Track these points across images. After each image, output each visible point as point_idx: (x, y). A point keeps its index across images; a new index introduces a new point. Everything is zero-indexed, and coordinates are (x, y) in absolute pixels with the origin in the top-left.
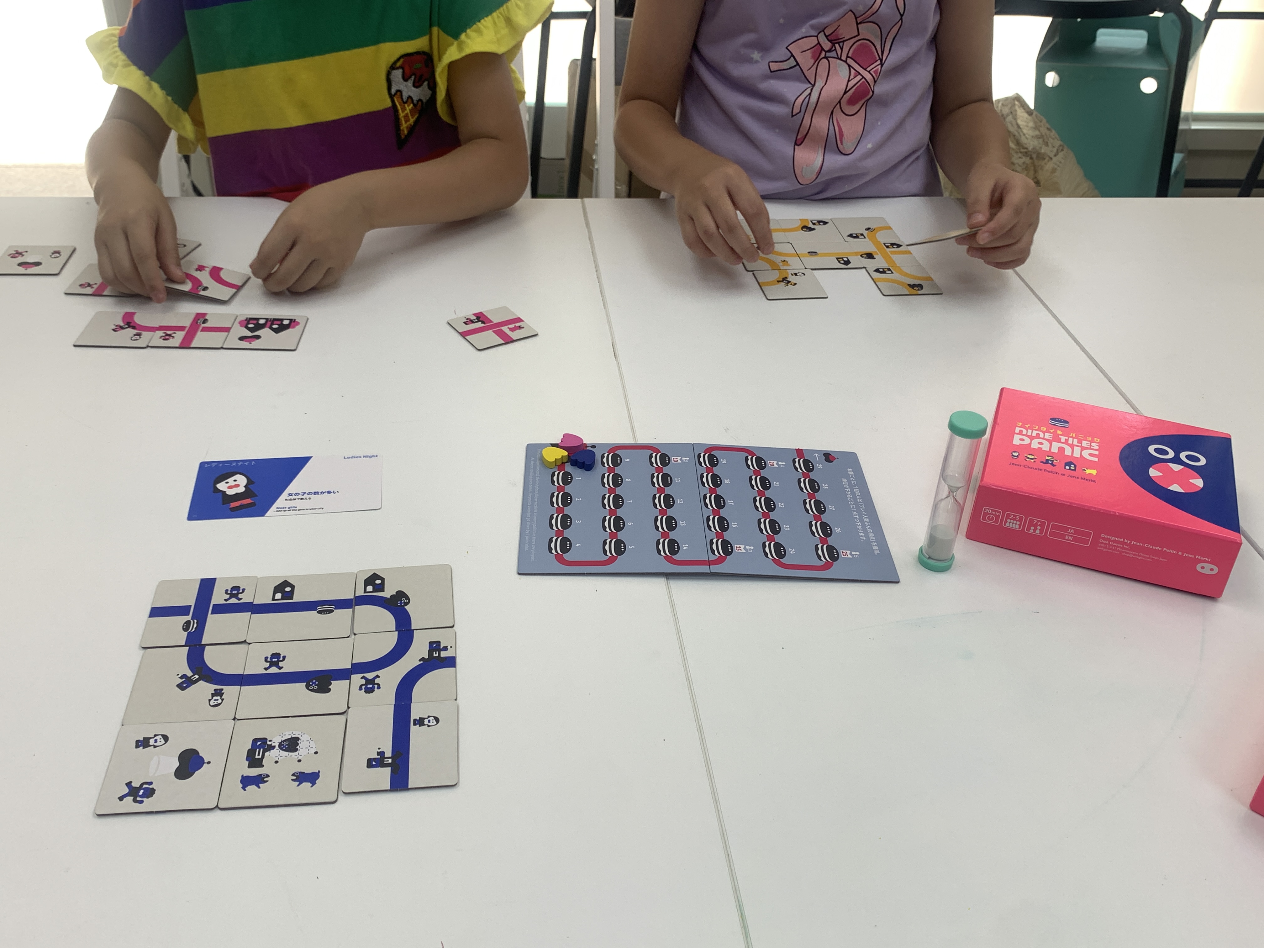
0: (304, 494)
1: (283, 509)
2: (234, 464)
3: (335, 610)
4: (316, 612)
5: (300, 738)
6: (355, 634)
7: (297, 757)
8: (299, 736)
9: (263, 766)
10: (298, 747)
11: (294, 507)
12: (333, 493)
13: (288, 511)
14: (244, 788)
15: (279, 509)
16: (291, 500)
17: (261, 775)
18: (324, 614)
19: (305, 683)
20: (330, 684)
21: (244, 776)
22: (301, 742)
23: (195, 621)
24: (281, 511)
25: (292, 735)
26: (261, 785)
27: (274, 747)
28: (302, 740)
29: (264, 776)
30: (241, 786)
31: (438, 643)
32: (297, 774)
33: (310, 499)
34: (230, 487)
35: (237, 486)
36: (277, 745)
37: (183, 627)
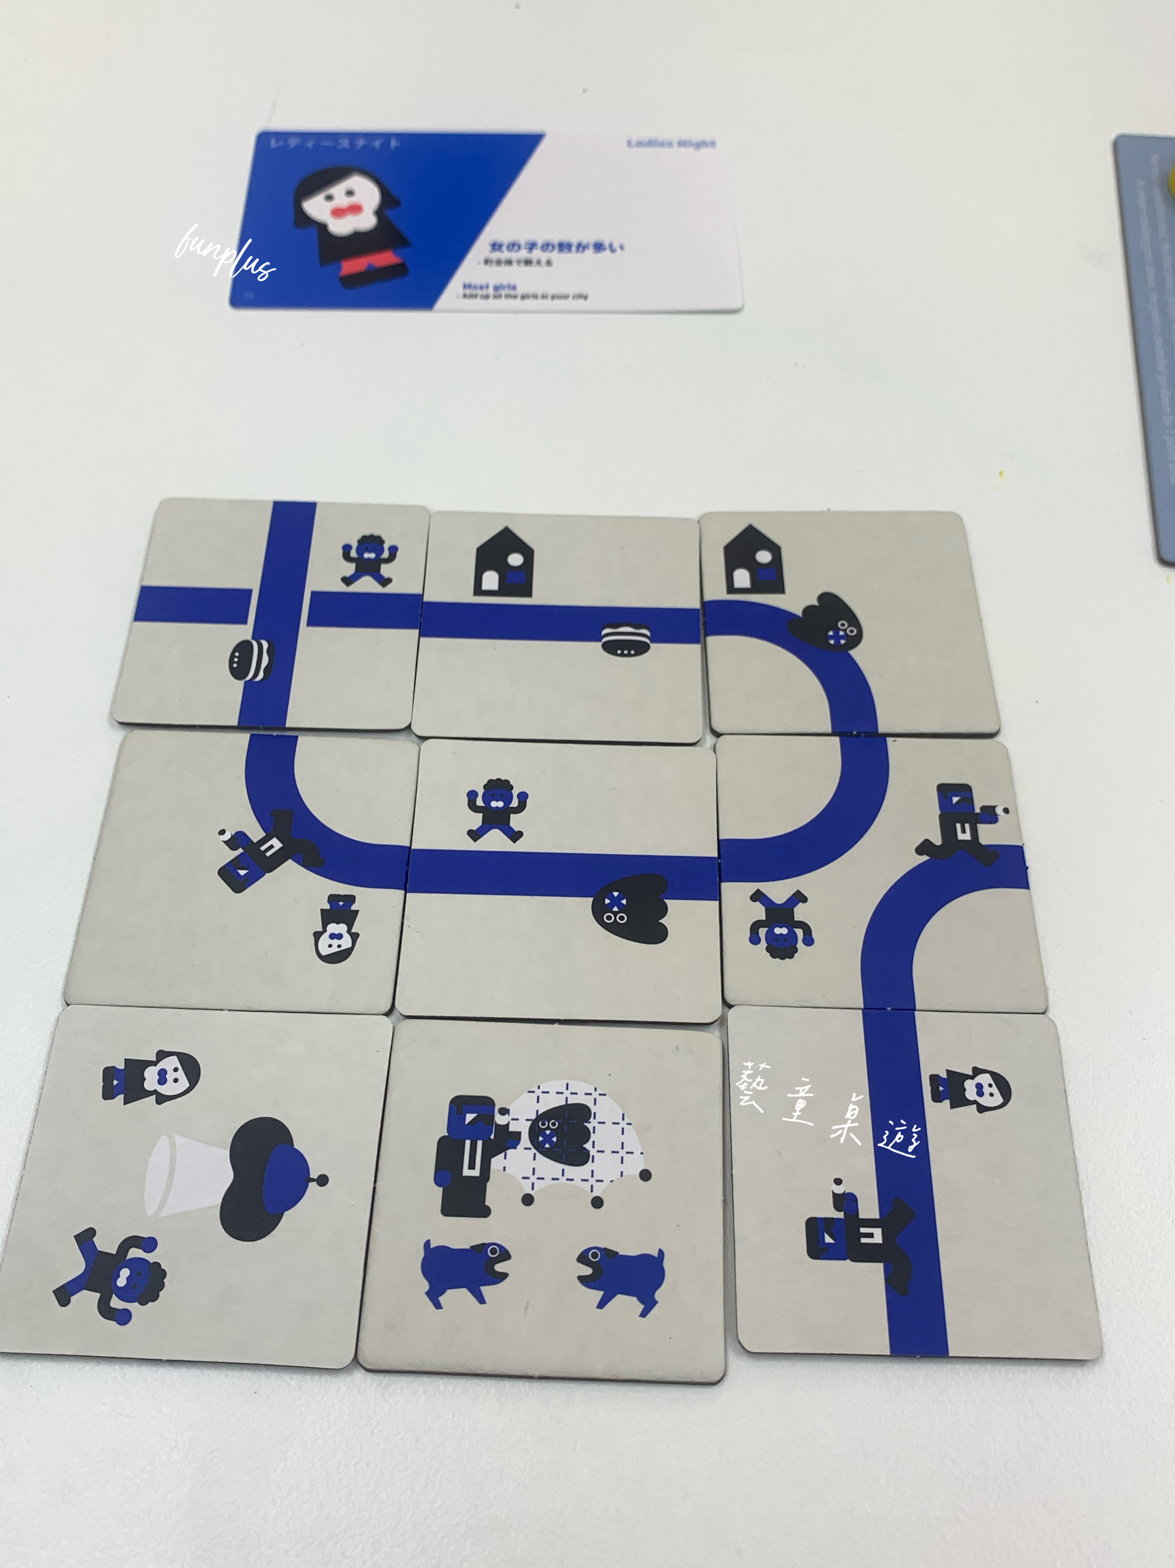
0: (532, 246)
1: (479, 292)
2: (345, 143)
3: (653, 646)
4: (599, 644)
5: (593, 1109)
6: (717, 735)
7: (587, 1186)
8: (588, 1101)
9: (485, 1212)
10: (588, 1146)
11: (509, 286)
12: (608, 252)
13: (495, 297)
14: (434, 1296)
15: (471, 291)
16: (499, 262)
17: (484, 1246)
18: (622, 655)
19: (592, 899)
20: (664, 911)
21: (433, 1245)
22: (598, 1126)
23: (265, 645)
24: (476, 296)
25: (567, 1093)
26: (486, 1290)
27: (517, 1136)
28: (598, 1119)
29: (493, 1251)
30: (426, 1286)
31: (965, 790)
32: (595, 1255)
33: (549, 263)
34: (338, 213)
35: (356, 209)
36: (523, 1127)
37: (231, 661)
